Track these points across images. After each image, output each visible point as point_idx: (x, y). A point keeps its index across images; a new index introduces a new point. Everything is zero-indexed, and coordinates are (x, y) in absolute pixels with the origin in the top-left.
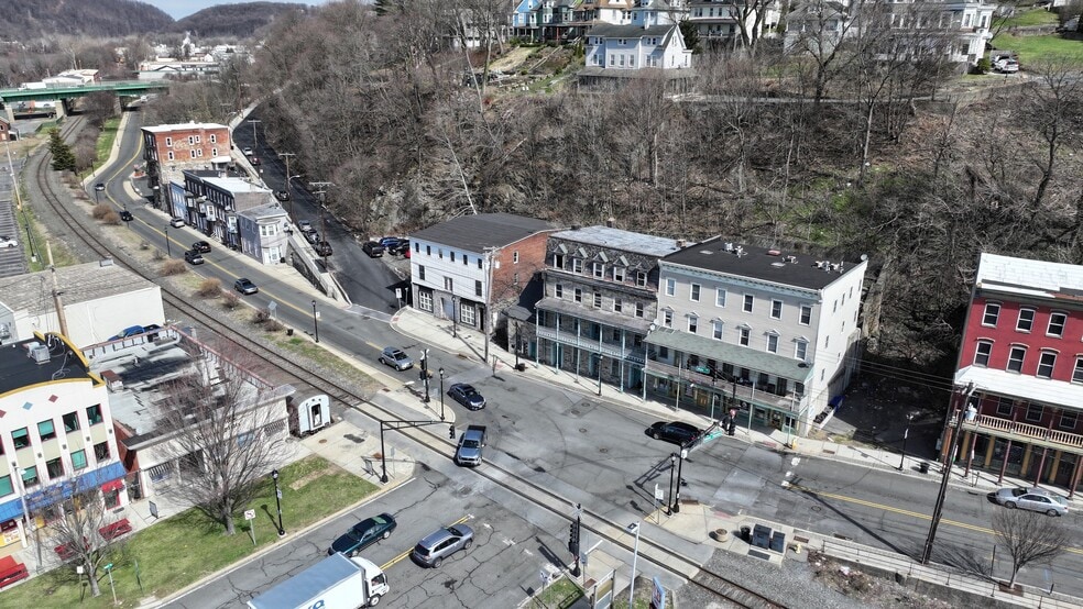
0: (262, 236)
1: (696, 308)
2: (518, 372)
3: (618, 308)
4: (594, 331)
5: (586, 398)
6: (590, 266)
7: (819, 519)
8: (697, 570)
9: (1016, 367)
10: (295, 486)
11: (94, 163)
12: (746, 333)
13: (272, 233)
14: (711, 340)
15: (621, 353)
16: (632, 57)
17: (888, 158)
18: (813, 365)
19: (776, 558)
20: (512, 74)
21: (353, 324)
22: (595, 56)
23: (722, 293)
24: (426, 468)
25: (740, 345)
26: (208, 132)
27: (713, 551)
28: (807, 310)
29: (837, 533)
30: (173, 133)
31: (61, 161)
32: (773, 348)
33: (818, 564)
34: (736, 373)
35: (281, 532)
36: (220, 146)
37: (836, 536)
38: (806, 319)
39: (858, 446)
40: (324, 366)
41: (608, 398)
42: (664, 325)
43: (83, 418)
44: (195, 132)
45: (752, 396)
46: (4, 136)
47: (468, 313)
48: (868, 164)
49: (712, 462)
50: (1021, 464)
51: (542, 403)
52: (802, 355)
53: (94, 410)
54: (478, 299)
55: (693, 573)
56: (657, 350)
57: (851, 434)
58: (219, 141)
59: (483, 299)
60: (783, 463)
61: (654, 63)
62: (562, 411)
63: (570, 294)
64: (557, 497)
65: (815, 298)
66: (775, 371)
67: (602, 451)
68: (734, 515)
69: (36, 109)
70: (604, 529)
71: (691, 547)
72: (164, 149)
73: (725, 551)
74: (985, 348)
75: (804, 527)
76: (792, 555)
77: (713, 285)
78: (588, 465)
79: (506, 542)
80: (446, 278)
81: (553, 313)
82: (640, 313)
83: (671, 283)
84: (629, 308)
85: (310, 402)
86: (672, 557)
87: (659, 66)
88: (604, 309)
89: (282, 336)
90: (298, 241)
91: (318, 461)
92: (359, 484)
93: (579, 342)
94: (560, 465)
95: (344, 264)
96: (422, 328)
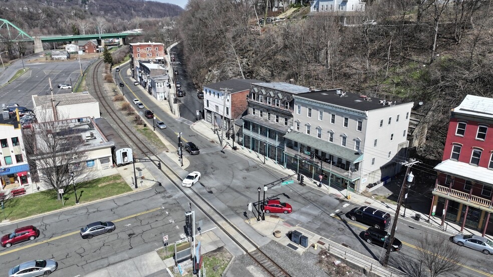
0: (157, 87)
1: (310, 121)
2: (233, 151)
3: (277, 121)
5: (258, 165)
6: (266, 99)
7: (339, 235)
8: (255, 249)
9: (476, 162)
10: (100, 186)
11: (122, 61)
12: (332, 134)
13: (161, 86)
14: (316, 138)
15: (276, 143)
16: (331, 5)
17: (451, 52)
18: (362, 154)
19: (301, 249)
20: (283, 19)
21: (175, 125)
22: (315, 7)
23: (321, 113)
24: (160, 184)
25: (329, 141)
26: (155, 46)
27: (269, 241)
28: (360, 123)
29: (345, 243)
30: (140, 46)
31: (107, 59)
32: (344, 144)
33: (323, 257)
34: (327, 157)
35: (77, 202)
36: (160, 52)
37: (343, 245)
38: (360, 128)
39: (387, 202)
40: (149, 140)
41: (268, 166)
42: (296, 130)
43: (10, 142)
44: (149, 46)
45: (329, 168)
46: (95, 51)
48: (438, 55)
49: (300, 199)
50: (478, 222)
51: (235, 165)
52: (358, 148)
53: (15, 139)
54: (227, 116)
55: (251, 249)
56: (293, 143)
57: (387, 196)
58: (159, 50)
59: (229, 116)
60: (339, 205)
61: (342, 9)
62: (241, 169)
63: (258, 112)
64: (209, 205)
65: (364, 116)
66: (345, 156)
67: (247, 188)
68: (294, 226)
69: (115, 42)
70: (222, 222)
71: (259, 237)
72: (136, 52)
73: (276, 242)
74: (457, 149)
75: (328, 237)
76: (312, 250)
78: (235, 193)
79: (170, 221)
80: (216, 106)
81: (249, 122)
82: (286, 124)
83: (299, 107)
84: (282, 120)
85: (122, 150)
86: (246, 241)
87: (344, 10)
88: (272, 121)
89: (141, 127)
90: (173, 91)
91: (118, 177)
92: (126, 187)
93: (259, 137)
94: (221, 191)
95: (186, 101)
96: (203, 129)
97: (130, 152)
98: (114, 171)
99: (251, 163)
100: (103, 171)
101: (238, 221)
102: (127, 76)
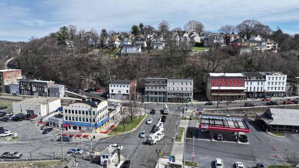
0: (60, 91)
1: (174, 86)
3: (160, 89)
4: (156, 93)
6: (154, 83)
7: (203, 108)
12: (182, 88)
15: (162, 96)
16: (132, 50)
22: (124, 50)
23: (178, 83)
25: (181, 90)
26: (16, 71)
27: (195, 112)
28: (191, 83)
29: (206, 109)
30: (7, 72)
32: (187, 90)
34: (181, 94)
36: (19, 75)
42: (169, 90)
43: (106, 108)
44: (13, 71)
47: (125, 97)
52: (191, 90)
54: (127, 93)
58: (19, 73)
59: (129, 93)
60: (193, 105)
63: (150, 88)
65: (192, 81)
71: (192, 113)
72: (5, 76)
74: (214, 84)
77: (176, 82)
80: (119, 91)
81: (148, 92)
82: (164, 89)
83: (169, 83)
84: (162, 88)
87: (138, 52)
88: (157, 89)
93: (154, 96)
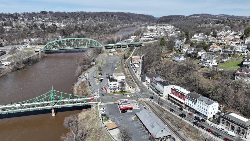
1: (159, 86)
6: (154, 81)
10: (127, 92)
11: (128, 57)
12: (161, 89)
13: (138, 72)
14: (159, 89)
15: (154, 89)
19: (151, 102)
21: (139, 82)
24: (135, 93)
27: (147, 101)
30: (134, 58)
31: (124, 57)
36: (139, 60)
40: (134, 85)
44: (137, 58)
45: (160, 93)
46: (120, 52)
51: (148, 91)
52: (163, 91)
55: (145, 101)
56: (157, 89)
59: (149, 82)
65: (164, 86)
70: (143, 98)
81: (152, 84)
83: (158, 83)
84: (156, 85)
88: (155, 85)
89: (133, 82)
90: (140, 73)
91: (129, 91)
92: (130, 92)
93: (152, 87)
94: (144, 95)
95: (143, 76)
96: (145, 84)
97: (131, 87)
98: (129, 90)
99: (150, 91)
100: (127, 90)
101: (145, 98)
102: (130, 64)
